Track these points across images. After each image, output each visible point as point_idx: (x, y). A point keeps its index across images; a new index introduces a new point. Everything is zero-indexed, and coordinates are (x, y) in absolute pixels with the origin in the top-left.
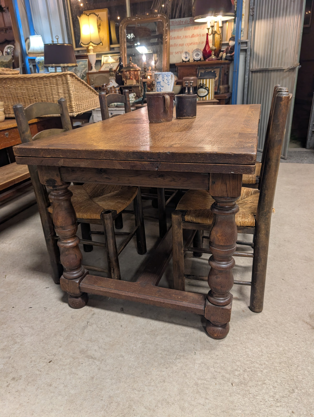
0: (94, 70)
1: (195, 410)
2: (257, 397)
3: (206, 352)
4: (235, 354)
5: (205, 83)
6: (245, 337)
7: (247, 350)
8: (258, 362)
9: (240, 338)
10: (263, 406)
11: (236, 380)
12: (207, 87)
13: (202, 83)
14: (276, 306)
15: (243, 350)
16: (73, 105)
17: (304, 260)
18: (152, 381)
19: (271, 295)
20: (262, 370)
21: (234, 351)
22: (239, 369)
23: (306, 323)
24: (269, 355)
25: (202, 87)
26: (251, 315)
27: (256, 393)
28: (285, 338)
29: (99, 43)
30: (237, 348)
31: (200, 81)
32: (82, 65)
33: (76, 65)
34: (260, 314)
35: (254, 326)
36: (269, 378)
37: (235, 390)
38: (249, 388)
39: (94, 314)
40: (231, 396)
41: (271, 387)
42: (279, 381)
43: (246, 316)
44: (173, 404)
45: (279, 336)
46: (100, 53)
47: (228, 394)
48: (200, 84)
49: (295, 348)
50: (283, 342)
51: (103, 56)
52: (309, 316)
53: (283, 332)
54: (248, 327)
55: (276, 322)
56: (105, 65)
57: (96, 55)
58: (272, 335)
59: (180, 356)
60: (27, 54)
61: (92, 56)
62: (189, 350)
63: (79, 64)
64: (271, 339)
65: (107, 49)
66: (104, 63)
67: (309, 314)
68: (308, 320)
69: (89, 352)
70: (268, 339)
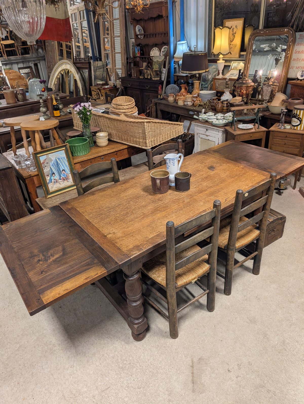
0: (221, 76)
1: (92, 366)
2: (121, 379)
3: (123, 343)
4: (135, 352)
5: (298, 114)
6: (149, 347)
7: (143, 354)
8: (141, 364)
9: (146, 346)
11: (121, 365)
12: (300, 118)
13: (295, 113)
14: (188, 341)
15: (141, 353)
16: (147, 142)
17: (249, 320)
19: (194, 332)
20: (138, 368)
22: (128, 361)
23: (193, 361)
24: (150, 364)
25: (295, 117)
26: (167, 337)
27: (123, 377)
28: (169, 361)
29: (227, 53)
30: (139, 350)
31: (295, 111)
32: (214, 69)
33: (206, 71)
34: (173, 340)
35: (161, 345)
36: (136, 374)
38: (123, 372)
39: (95, 292)
40: (111, 370)
41: (133, 379)
42: (139, 379)
43: (163, 336)
44: (86, 357)
45: (167, 358)
46: (231, 59)
47: (111, 369)
48: (294, 113)
49: (167, 369)
50: (166, 363)
51: (232, 62)
53: (172, 358)
54: (158, 343)
55: (176, 350)
56: (231, 72)
57: (225, 62)
58: (165, 355)
59: (110, 337)
60: (174, 57)
61: (221, 63)
62: (117, 337)
63: (212, 67)
64: (161, 357)
65: (237, 56)
66: (231, 69)
67: (201, 357)
68: (195, 360)
69: (77, 311)
70: (160, 356)
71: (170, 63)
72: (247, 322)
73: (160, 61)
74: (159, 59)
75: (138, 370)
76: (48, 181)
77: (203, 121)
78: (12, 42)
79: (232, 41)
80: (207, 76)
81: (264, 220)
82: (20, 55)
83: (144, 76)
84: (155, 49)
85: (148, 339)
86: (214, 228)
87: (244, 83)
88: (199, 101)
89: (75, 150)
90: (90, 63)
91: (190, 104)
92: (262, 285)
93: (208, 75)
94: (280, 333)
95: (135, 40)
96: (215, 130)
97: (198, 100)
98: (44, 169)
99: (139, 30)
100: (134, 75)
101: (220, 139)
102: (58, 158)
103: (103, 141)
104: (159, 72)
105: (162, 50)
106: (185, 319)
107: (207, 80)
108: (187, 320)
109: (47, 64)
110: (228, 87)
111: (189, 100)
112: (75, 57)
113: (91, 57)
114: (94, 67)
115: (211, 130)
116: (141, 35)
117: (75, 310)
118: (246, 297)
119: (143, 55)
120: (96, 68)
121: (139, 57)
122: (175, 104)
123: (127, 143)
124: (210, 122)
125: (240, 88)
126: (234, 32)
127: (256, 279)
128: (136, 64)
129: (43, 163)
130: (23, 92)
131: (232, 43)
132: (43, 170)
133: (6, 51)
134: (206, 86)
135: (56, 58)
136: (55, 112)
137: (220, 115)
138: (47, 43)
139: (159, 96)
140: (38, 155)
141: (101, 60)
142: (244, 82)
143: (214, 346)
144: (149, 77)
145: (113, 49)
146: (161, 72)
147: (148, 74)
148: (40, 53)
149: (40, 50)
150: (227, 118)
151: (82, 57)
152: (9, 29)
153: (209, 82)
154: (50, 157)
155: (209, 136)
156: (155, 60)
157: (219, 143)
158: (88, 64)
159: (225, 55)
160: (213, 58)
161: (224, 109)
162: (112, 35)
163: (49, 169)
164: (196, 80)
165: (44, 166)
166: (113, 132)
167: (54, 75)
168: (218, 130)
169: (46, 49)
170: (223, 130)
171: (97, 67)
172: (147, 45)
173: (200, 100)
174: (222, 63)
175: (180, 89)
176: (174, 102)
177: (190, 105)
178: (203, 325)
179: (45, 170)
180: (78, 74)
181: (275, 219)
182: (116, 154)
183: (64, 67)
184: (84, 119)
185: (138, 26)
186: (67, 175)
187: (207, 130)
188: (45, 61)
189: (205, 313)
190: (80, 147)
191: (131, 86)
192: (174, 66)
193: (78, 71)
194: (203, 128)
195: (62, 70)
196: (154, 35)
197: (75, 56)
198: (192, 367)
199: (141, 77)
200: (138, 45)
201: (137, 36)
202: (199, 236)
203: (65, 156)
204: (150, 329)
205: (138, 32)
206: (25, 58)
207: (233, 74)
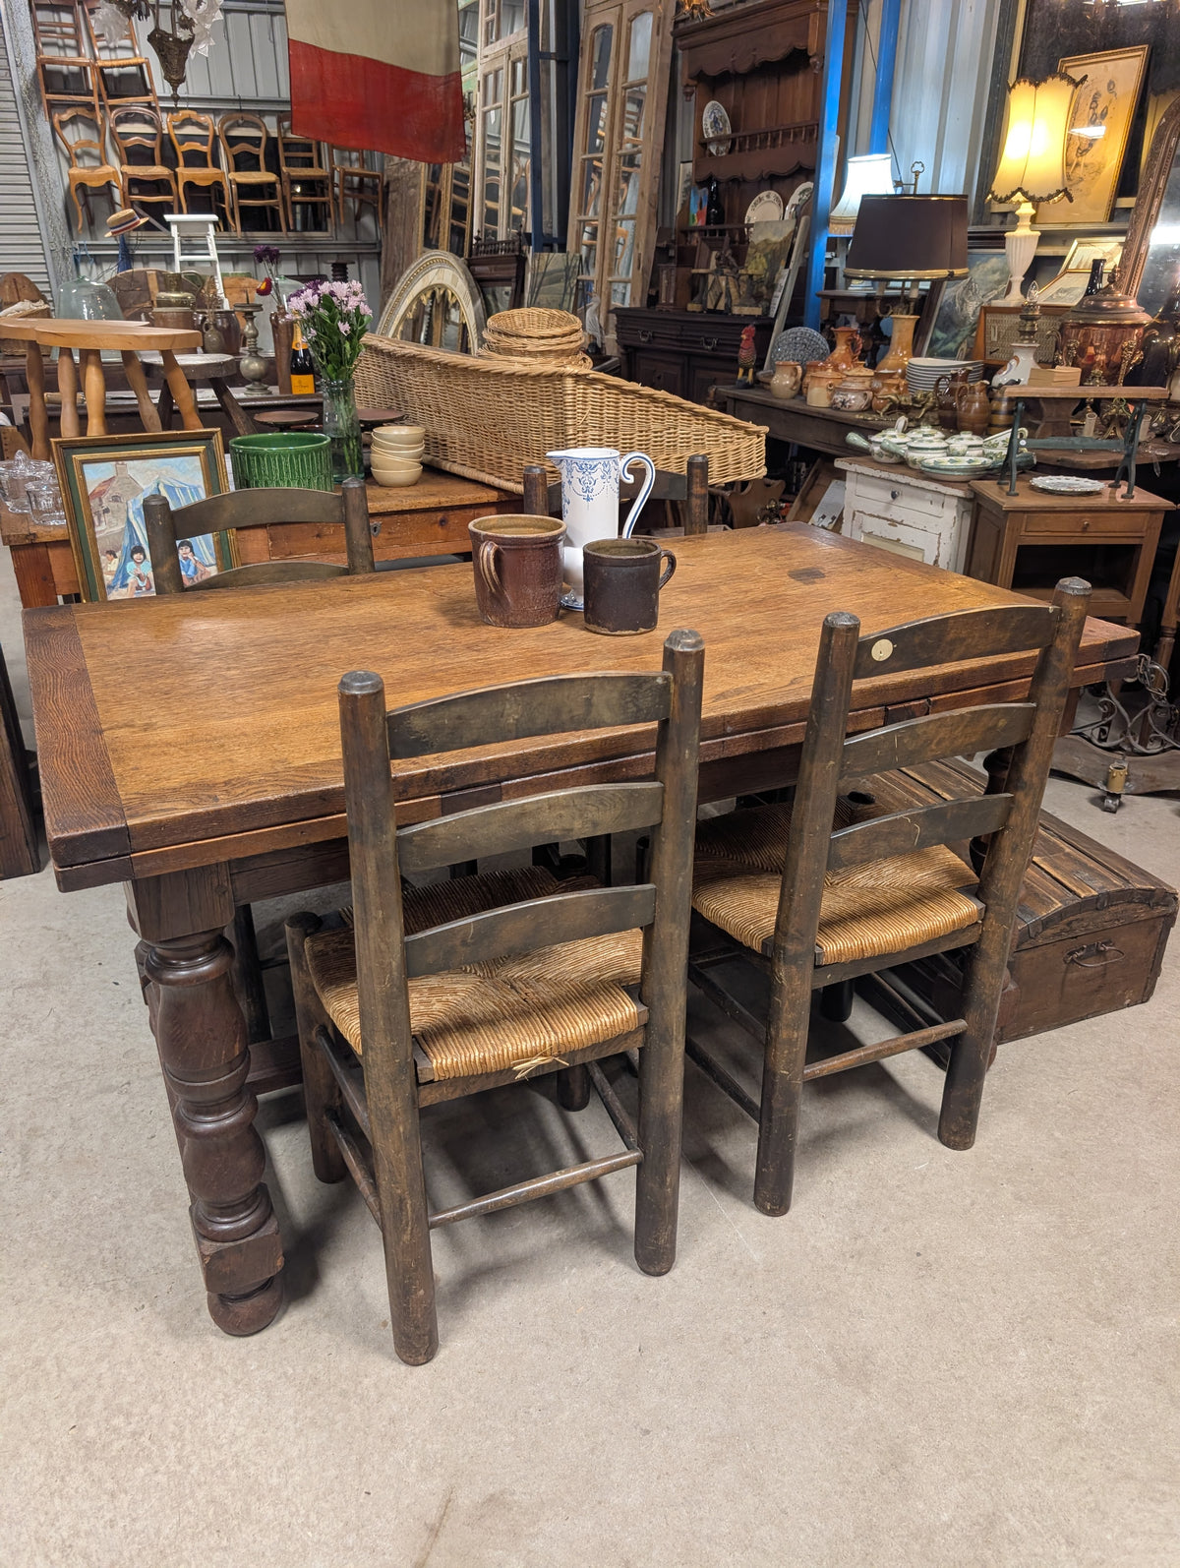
0: (1015, 298)
2: (57, 1501)
3: (159, 1326)
4: (189, 1386)
6: (270, 1377)
7: (221, 1404)
8: (188, 1448)
9: (258, 1369)
10: (34, 1524)
11: (91, 1432)
14: (472, 1391)
15: (214, 1396)
17: (837, 1360)
18: (9, 1282)
19: (521, 1354)
20: (162, 1468)
21: (198, 1379)
22: (135, 1419)
23: (449, 1501)
24: (229, 1463)
26: (380, 1349)
27: (72, 1492)
28: (333, 1472)
29: (1053, 192)
30: (214, 1379)
32: (994, 272)
34: (403, 1368)
35: (332, 1378)
36: (139, 1497)
37: (58, 1443)
38: (81, 1468)
40: (34, 1443)
41: (108, 1516)
42: (138, 1526)
45: (330, 1453)
46: (1070, 227)
47: (38, 1436)
49: (302, 1512)
50: (310, 1474)
51: (1075, 243)
52: (492, 1496)
53: (354, 1458)
54: (320, 1366)
55: (392, 1420)
56: (1064, 282)
57: (1040, 238)
58: (326, 1434)
59: (114, 1286)
60: (827, 221)
61: (1023, 244)
62: (145, 1292)
63: (985, 268)
64: (302, 1441)
65: (1101, 213)
66: (1066, 271)
67: (502, 1493)
68: (465, 1500)
69: (40, 1140)
70: (300, 1432)
71: (808, 247)
72: (820, 1368)
73: (775, 243)
74: (774, 234)
75: (161, 1478)
76: (108, 578)
77: (884, 459)
78: (271, 177)
79: (1086, 151)
80: (962, 305)
81: (1007, 841)
82: (289, 230)
83: (703, 302)
84: (768, 196)
85: (286, 1335)
86: (663, 790)
87: (1106, 309)
88: (894, 391)
89: (260, 474)
90: (521, 261)
91: (855, 401)
92: (968, 1201)
93: (963, 301)
94: (985, 1471)
95: (697, 168)
96: (929, 496)
97: (890, 386)
98: (100, 522)
99: (715, 121)
100: (666, 298)
101: (945, 538)
102: (165, 486)
103: (398, 459)
104: (764, 288)
105: (794, 199)
106: (506, 1281)
107: (956, 319)
108: (516, 1286)
109: (385, 271)
110: (1032, 333)
111: (854, 386)
112: (478, 239)
113: (528, 236)
114: (533, 276)
115: (912, 496)
116: (719, 140)
117: (34, 1132)
118: (860, 1242)
119: (716, 223)
120: (539, 280)
121: (701, 231)
122: (795, 404)
123: (497, 482)
124: (914, 462)
125: (1082, 331)
126: (1099, 111)
127: (947, 1165)
128: (686, 257)
129: (99, 494)
130: (228, 321)
131: (1083, 160)
132: (93, 524)
133: (242, 208)
134: (951, 346)
135: (414, 247)
136: (295, 379)
137: (963, 441)
138: (395, 194)
139: (741, 371)
140: (77, 457)
141: (563, 248)
142: (1105, 304)
143: (592, 1451)
144: (721, 306)
145: (610, 203)
146: (772, 287)
147: (724, 290)
148: (365, 229)
149: (368, 220)
150: (995, 451)
151: (499, 239)
152: (267, 132)
153: (965, 331)
154: (130, 473)
155: (901, 523)
156: (756, 238)
157: (938, 556)
158: (515, 265)
159: (1041, 199)
160: (995, 227)
161: (995, 422)
162: (615, 149)
163: (122, 525)
164: (907, 313)
165: (101, 510)
166: (455, 433)
167: (395, 308)
168: (942, 497)
169: (390, 215)
170: (960, 493)
171: (544, 274)
172: (736, 181)
173: (898, 388)
174: (1026, 237)
175: (833, 346)
176: (793, 398)
177: (855, 408)
178: (583, 1331)
179: (103, 526)
180: (474, 302)
181: (1113, 889)
182: (443, 522)
183: (433, 277)
184: (324, 351)
185: (713, 105)
186: (200, 567)
187: (894, 496)
188: (379, 261)
189: (618, 1276)
190: (280, 461)
191: (649, 341)
192: (829, 260)
193: (475, 290)
194: (881, 488)
195: (423, 292)
196: (770, 138)
197: (475, 234)
198: (434, 1531)
199: (691, 307)
200: (704, 183)
201: (704, 144)
202: (552, 804)
203: (202, 484)
204: (319, 1291)
205: (710, 131)
206: (306, 243)
207: (1067, 290)
